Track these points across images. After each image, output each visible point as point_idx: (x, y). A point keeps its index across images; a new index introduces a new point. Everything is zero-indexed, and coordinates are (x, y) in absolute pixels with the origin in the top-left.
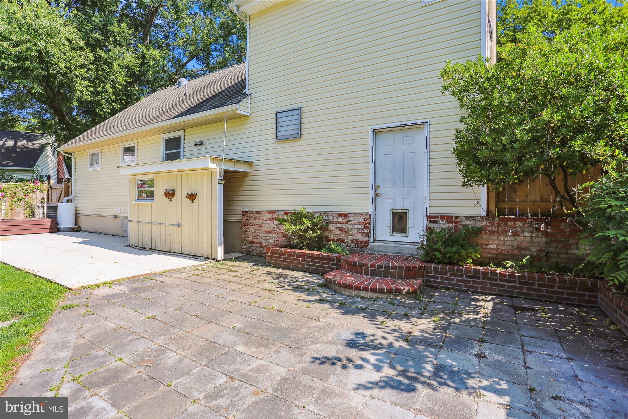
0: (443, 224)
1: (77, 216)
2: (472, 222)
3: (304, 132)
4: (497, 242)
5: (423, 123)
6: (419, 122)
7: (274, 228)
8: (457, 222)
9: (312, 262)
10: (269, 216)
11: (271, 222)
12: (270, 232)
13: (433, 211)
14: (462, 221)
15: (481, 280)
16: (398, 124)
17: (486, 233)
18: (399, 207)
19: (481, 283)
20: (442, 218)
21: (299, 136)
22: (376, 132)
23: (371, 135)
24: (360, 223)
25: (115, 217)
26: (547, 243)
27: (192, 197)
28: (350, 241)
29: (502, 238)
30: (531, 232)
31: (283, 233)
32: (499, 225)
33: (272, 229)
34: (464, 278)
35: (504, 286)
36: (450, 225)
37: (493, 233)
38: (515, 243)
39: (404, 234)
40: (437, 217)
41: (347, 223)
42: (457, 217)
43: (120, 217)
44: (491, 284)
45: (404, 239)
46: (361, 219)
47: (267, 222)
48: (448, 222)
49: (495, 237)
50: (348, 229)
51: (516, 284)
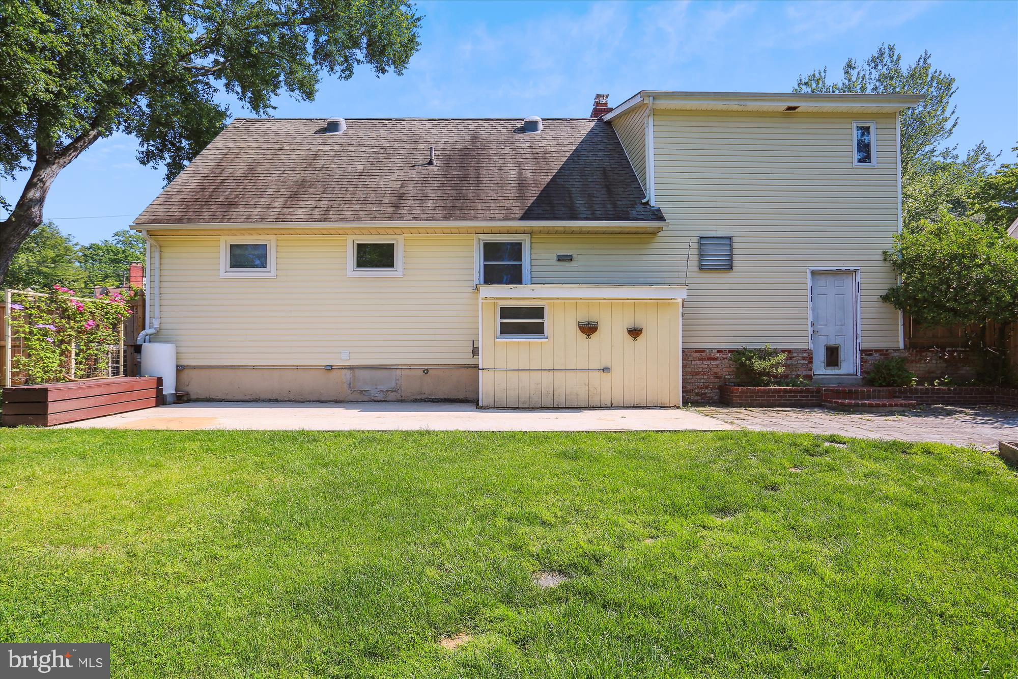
0: (876, 356)
1: (180, 369)
2: (898, 354)
3: (735, 263)
4: (915, 369)
5: (855, 271)
6: (852, 269)
7: (703, 369)
8: (887, 355)
9: (789, 396)
10: (697, 354)
11: (698, 362)
12: (697, 374)
13: (865, 346)
14: (891, 353)
15: (930, 395)
16: (834, 268)
17: (908, 363)
18: (832, 343)
19: (930, 397)
20: (876, 351)
21: (730, 267)
22: (814, 273)
23: (809, 276)
24: (804, 359)
25: (331, 368)
26: (946, 367)
27: (635, 333)
28: (794, 376)
29: (918, 365)
30: (937, 360)
31: (716, 373)
32: (916, 355)
33: (700, 370)
34: (919, 395)
35: (944, 397)
36: (882, 357)
37: (912, 361)
38: (927, 369)
39: (836, 367)
40: (871, 351)
41: (791, 359)
42: (887, 350)
43: (343, 367)
44: (937, 397)
45: (837, 372)
46: (805, 355)
47: (693, 362)
48: (880, 355)
49: (914, 365)
50: (792, 365)
51: (952, 395)
